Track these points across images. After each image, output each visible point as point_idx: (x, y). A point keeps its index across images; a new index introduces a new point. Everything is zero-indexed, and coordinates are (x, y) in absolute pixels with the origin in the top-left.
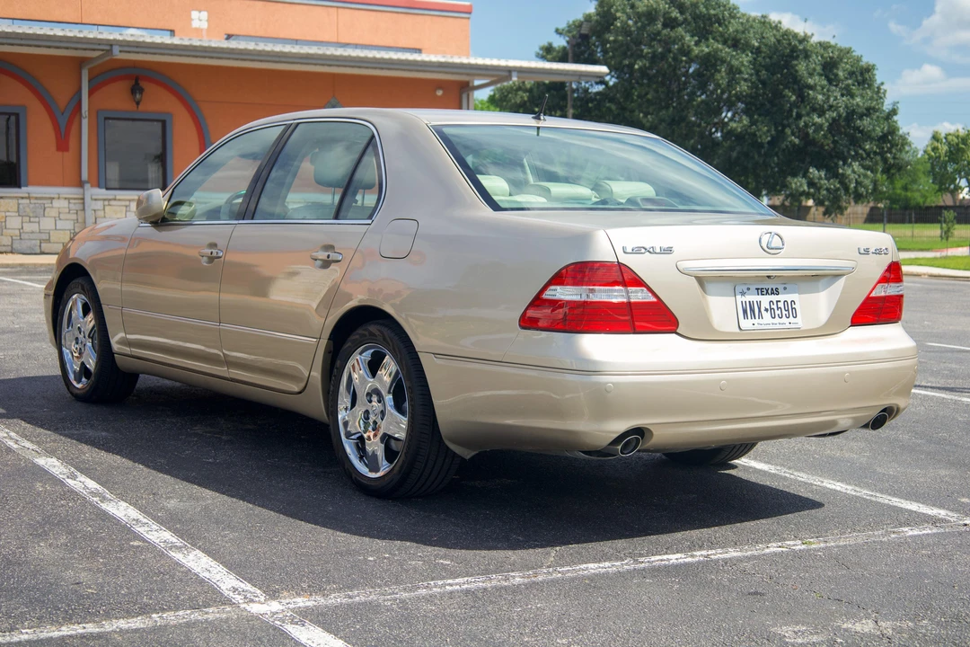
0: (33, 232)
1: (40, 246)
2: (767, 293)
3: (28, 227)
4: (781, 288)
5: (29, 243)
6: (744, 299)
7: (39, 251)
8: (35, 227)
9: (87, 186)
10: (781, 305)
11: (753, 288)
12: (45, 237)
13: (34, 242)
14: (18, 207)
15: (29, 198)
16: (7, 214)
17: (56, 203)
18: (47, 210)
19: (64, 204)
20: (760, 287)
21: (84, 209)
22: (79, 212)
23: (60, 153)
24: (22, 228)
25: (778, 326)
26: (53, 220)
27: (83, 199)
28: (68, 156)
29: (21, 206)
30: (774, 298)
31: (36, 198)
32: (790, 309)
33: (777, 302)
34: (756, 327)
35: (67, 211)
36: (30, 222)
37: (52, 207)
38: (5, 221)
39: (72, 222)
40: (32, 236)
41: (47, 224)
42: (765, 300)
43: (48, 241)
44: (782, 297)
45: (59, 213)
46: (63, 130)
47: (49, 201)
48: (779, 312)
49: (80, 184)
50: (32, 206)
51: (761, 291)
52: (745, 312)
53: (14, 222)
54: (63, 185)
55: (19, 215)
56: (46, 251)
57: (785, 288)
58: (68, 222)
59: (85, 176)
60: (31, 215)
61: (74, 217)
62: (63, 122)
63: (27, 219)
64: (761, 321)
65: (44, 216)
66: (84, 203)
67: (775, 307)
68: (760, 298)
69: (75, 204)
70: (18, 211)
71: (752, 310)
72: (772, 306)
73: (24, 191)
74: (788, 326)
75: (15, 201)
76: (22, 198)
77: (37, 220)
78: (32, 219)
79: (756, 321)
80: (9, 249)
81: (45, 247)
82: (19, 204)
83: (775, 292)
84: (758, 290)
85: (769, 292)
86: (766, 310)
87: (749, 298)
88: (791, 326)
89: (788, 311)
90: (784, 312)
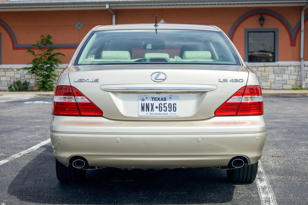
0: (279, 81)
1: (282, 86)
2: (159, 99)
3: (277, 78)
4: (168, 98)
5: (278, 85)
6: (143, 102)
7: (281, 88)
8: (280, 78)
9: (302, 60)
10: (167, 105)
11: (150, 97)
12: (284, 82)
13: (280, 84)
14: (274, 70)
15: (278, 66)
16: (269, 73)
17: (289, 68)
18: (286, 71)
19: (293, 68)
21: (301, 71)
22: (299, 72)
23: (292, 47)
24: (275, 79)
25: (163, 115)
26: (288, 75)
27: (301, 66)
28: (295, 48)
29: (275, 70)
30: (163, 102)
31: (281, 66)
32: (173, 108)
33: (164, 104)
34: (149, 115)
35: (294, 71)
36: (278, 76)
37: (288, 70)
38: (268, 76)
39: (296, 76)
40: (279, 82)
41: (286, 77)
42: (156, 103)
43: (286, 84)
44: (168, 102)
45: (291, 72)
46: (293, 38)
47: (286, 67)
48: (165, 109)
49: (300, 60)
50: (279, 69)
52: (143, 108)
53: (272, 76)
54: (293, 60)
55: (274, 74)
56: (285, 88)
57: (170, 98)
58: (294, 76)
59: (302, 56)
60: (279, 73)
61: (297, 73)
62: (293, 34)
63: (277, 75)
64: (152, 112)
65: (284, 74)
66: (301, 68)
67: (163, 106)
68: (154, 102)
69: (297, 68)
70: (274, 72)
71: (148, 107)
72: (161, 106)
73: (276, 63)
74: (169, 115)
75: (272, 68)
76: (275, 66)
77: (281, 75)
78: (279, 75)
79: (150, 112)
80: (269, 88)
81: (285, 87)
82: (274, 69)
84: (153, 98)
85: (160, 99)
86: (157, 107)
87: (146, 102)
88: (171, 115)
89: (170, 109)
90: (168, 109)
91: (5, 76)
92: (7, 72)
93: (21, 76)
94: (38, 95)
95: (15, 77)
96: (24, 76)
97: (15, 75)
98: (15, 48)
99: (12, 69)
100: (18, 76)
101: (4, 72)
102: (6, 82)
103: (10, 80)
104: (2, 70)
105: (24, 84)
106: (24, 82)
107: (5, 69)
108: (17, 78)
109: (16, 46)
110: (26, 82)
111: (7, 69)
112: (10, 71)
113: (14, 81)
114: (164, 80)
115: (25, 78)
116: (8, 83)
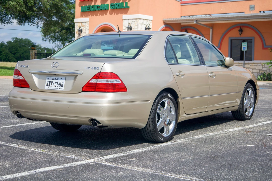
4: (60, 78)
6: (48, 81)
10: (59, 83)
11: (51, 78)
20: (54, 77)
25: (56, 89)
30: (57, 81)
32: (61, 85)
33: (58, 82)
34: (49, 89)
42: (54, 81)
44: (59, 81)
48: (58, 85)
51: (54, 79)
52: (47, 84)
57: (61, 78)
64: (51, 87)
68: (53, 81)
71: (50, 84)
72: (56, 83)
74: (59, 89)
79: (50, 87)
83: (58, 79)
84: (53, 78)
85: (56, 79)
86: (54, 84)
87: (50, 80)
88: (60, 89)
89: (60, 85)
90: (59, 85)
91: (256, 69)
92: (257, 66)
93: (267, 69)
94: (268, 83)
95: (263, 70)
96: (269, 69)
97: (263, 68)
98: (264, 48)
99: (261, 64)
100: (265, 69)
101: (255, 66)
102: (257, 73)
103: (259, 72)
104: (254, 65)
105: (268, 75)
106: (268, 74)
107: (256, 64)
108: (264, 71)
109: (265, 47)
110: (269, 73)
111: (258, 64)
112: (259, 65)
113: (262, 73)
114: (57, 67)
115: (270, 71)
116: (258, 74)
